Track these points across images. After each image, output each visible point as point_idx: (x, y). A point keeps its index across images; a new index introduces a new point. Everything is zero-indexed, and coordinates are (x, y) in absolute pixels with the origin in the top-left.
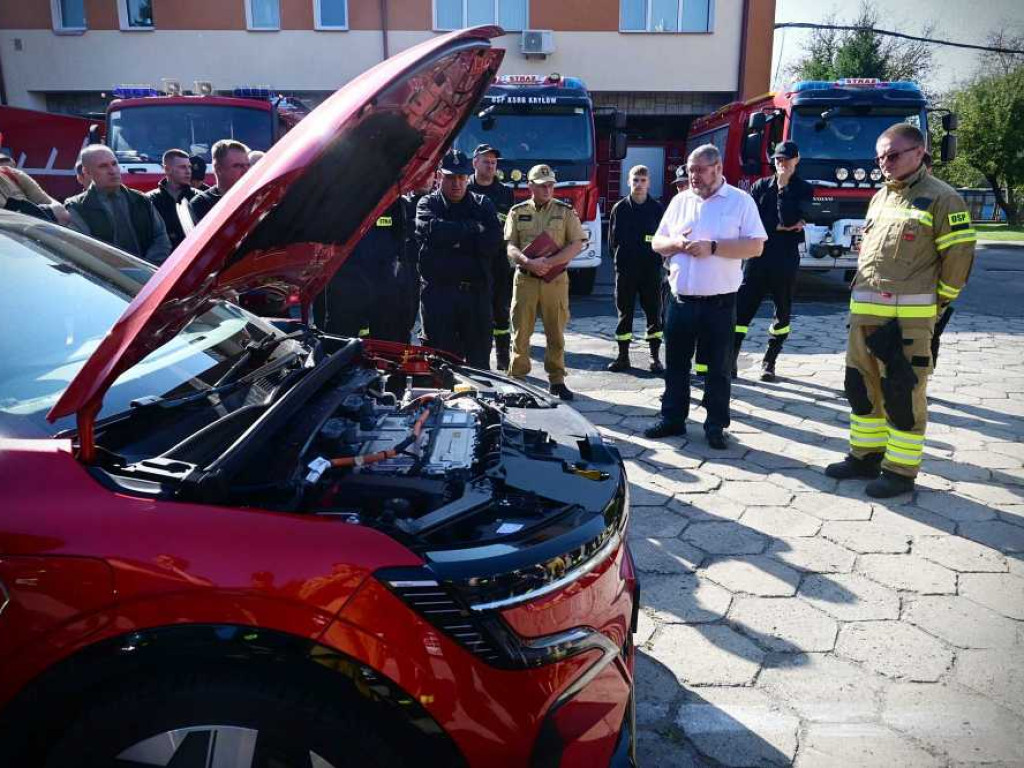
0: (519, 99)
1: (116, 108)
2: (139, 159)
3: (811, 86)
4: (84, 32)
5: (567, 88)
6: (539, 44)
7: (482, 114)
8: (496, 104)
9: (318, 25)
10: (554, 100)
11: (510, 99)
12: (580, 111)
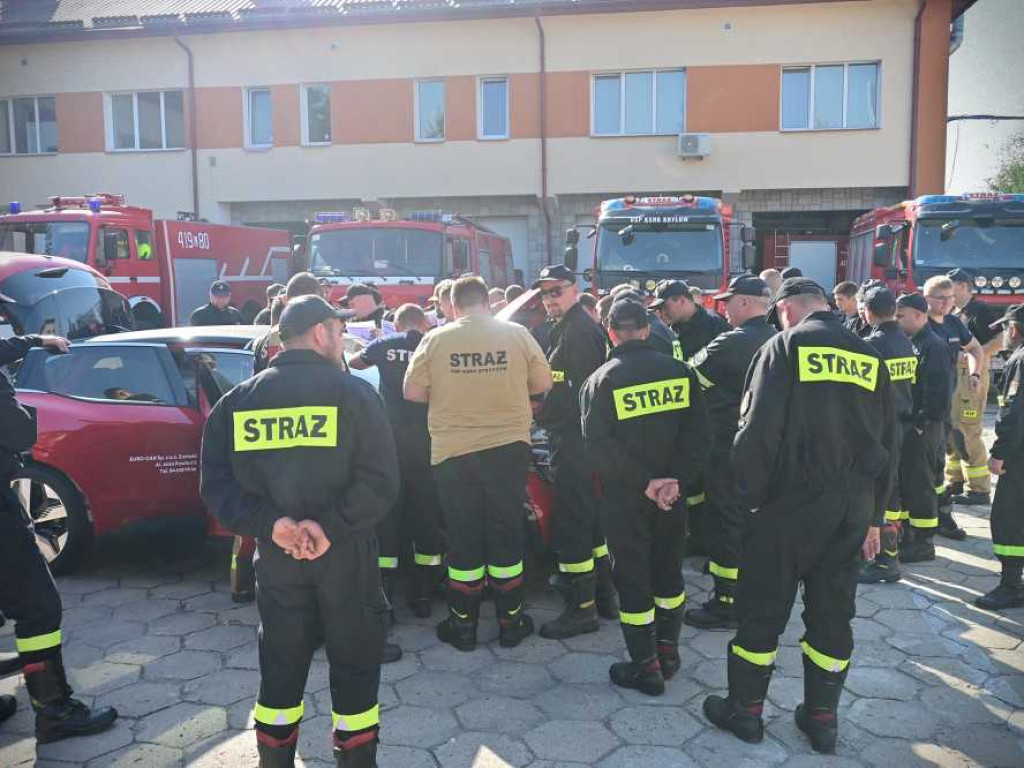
0: (655, 219)
1: (316, 233)
2: (332, 273)
3: (935, 200)
4: (270, 149)
5: (700, 207)
6: (696, 146)
7: (621, 232)
8: (634, 224)
9: (480, 134)
10: (686, 219)
11: (646, 219)
12: (711, 227)
